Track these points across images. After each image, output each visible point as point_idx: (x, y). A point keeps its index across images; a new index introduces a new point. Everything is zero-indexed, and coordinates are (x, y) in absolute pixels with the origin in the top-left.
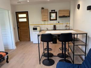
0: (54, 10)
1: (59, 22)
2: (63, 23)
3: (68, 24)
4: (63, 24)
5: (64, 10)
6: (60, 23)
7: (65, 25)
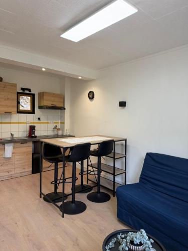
0: (29, 90)
1: (39, 119)
2: (49, 121)
3: (58, 123)
4: (47, 123)
5: (54, 94)
6: (42, 121)
7: (53, 126)
